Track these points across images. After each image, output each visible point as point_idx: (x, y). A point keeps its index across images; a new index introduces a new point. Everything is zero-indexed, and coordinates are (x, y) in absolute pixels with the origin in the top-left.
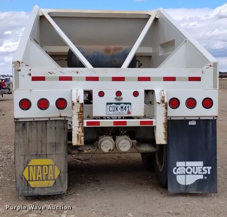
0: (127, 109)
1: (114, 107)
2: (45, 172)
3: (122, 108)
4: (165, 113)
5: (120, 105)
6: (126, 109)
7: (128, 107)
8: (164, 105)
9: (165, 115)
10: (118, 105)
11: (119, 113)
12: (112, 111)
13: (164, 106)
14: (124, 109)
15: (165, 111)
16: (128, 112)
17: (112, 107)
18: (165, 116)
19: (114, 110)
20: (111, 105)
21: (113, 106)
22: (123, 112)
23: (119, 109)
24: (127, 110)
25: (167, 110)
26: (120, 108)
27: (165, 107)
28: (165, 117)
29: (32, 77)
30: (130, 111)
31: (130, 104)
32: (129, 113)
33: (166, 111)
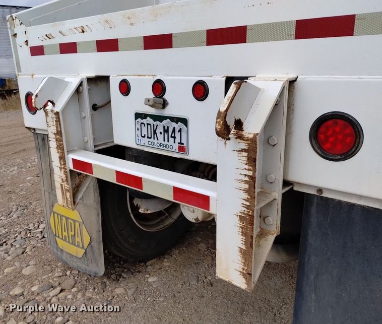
0: (177, 135)
1: (149, 126)
2: (71, 231)
3: (166, 130)
4: (247, 179)
5: (162, 124)
6: (174, 138)
7: (180, 131)
8: (243, 145)
9: (247, 186)
10: (158, 123)
11: (161, 145)
12: (146, 136)
13: (242, 150)
14: (172, 137)
15: (247, 173)
16: (179, 147)
17: (146, 126)
18: (246, 191)
19: (150, 136)
20: (144, 121)
21: (148, 124)
22: (169, 144)
23: (161, 133)
24: (178, 140)
25: (254, 171)
26: (162, 131)
27: (245, 154)
28: (246, 196)
29: (30, 47)
30: (185, 145)
31: (184, 121)
32: (182, 149)
33: (251, 173)
